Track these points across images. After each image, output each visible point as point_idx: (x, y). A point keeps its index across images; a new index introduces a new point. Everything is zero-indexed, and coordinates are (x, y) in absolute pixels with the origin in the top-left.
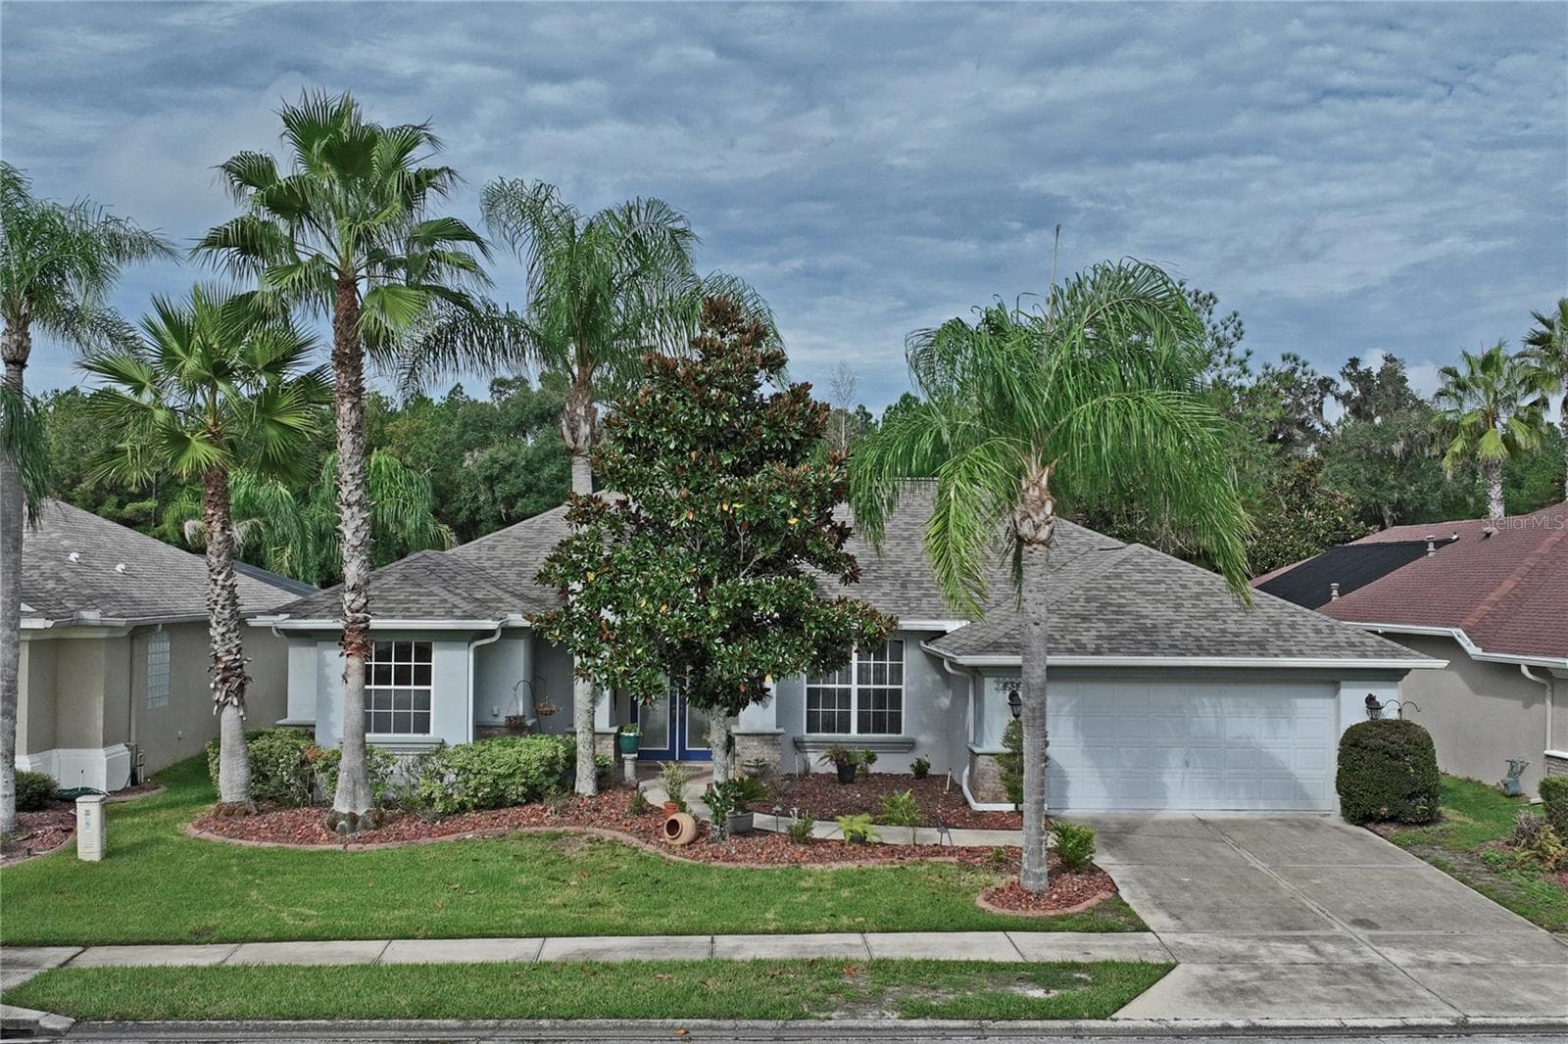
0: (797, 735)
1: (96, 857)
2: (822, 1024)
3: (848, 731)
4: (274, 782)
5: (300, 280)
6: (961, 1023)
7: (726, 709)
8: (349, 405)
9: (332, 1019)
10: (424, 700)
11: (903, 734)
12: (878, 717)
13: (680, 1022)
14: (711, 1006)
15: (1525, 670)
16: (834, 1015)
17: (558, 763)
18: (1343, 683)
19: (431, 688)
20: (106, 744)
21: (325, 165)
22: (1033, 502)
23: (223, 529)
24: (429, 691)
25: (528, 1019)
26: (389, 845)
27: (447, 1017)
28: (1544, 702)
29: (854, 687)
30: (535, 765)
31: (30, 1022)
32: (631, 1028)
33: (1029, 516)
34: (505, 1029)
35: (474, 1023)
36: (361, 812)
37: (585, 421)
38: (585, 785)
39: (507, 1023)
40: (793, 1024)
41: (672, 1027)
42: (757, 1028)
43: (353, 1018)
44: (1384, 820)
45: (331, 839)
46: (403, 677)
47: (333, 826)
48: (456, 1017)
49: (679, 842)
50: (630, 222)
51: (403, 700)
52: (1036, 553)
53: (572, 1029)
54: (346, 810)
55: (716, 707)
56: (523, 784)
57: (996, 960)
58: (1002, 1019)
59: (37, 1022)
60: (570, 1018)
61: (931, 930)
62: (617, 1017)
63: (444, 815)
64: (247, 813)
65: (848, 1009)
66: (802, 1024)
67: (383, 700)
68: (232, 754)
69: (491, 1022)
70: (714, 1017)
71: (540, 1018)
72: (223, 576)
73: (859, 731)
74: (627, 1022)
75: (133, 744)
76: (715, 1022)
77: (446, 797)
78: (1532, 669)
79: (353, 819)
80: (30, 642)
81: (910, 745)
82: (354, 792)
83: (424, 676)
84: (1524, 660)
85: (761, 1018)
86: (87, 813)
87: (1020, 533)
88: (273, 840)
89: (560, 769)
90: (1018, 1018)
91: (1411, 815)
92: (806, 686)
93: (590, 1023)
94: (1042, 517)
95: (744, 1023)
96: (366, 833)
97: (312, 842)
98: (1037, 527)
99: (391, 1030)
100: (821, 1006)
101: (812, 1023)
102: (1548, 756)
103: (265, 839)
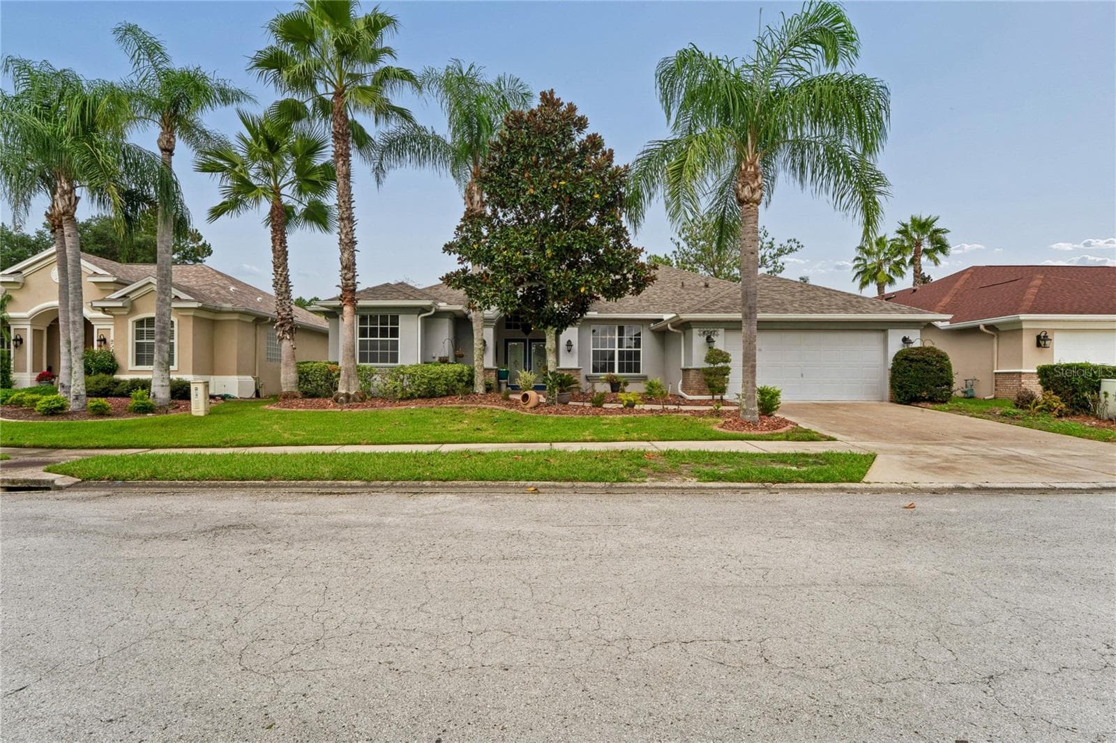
0: (588, 374)
1: (202, 414)
2: (640, 485)
3: (613, 372)
4: (314, 384)
5: (303, 67)
6: (748, 485)
7: (556, 329)
8: (342, 162)
9: (269, 480)
10: (395, 345)
11: (641, 373)
12: (629, 365)
13: (530, 483)
14: (554, 473)
15: (982, 327)
16: (647, 480)
17: (464, 376)
18: (890, 331)
19: (399, 339)
20: (239, 373)
21: (325, 23)
22: (750, 176)
23: (281, 243)
24: (397, 341)
25: (415, 480)
26: (367, 409)
27: (356, 479)
28: (993, 344)
29: (617, 350)
30: (451, 375)
31: (48, 482)
32: (493, 487)
33: (748, 184)
34: (395, 487)
35: (373, 483)
36: (352, 393)
37: (477, 193)
38: (480, 389)
39: (398, 483)
40: (618, 485)
41: (524, 486)
42: (590, 487)
43: (284, 479)
44: (924, 400)
45: (335, 407)
46: (384, 333)
47: (336, 400)
48: (360, 479)
49: (528, 406)
50: (500, 88)
51: (384, 346)
52: (752, 208)
53: (447, 487)
54: (344, 392)
55: (550, 328)
56: (445, 384)
57: (750, 452)
58: (779, 482)
59: (53, 481)
60: (446, 480)
61: (693, 440)
62: (482, 480)
63: (401, 399)
64: (295, 397)
65: (656, 476)
66: (625, 485)
67: (374, 345)
68: (287, 365)
69: (386, 483)
70: (556, 480)
71: (424, 480)
72: (280, 269)
73: (619, 372)
74: (489, 483)
75: (257, 376)
76: (557, 483)
77: (403, 389)
78: (987, 327)
79: (348, 396)
80: (194, 316)
81: (645, 378)
82: (348, 381)
83: (395, 333)
84: (981, 323)
85: (592, 481)
86: (196, 389)
87: (742, 197)
88: (304, 408)
89: (465, 379)
90: (791, 482)
91: (940, 397)
92: (592, 349)
93: (462, 483)
94: (756, 184)
95: (580, 484)
96: (354, 403)
97: (325, 408)
98: (753, 191)
99: (310, 487)
100: (636, 474)
101: (632, 485)
102: (996, 373)
103: (300, 408)
